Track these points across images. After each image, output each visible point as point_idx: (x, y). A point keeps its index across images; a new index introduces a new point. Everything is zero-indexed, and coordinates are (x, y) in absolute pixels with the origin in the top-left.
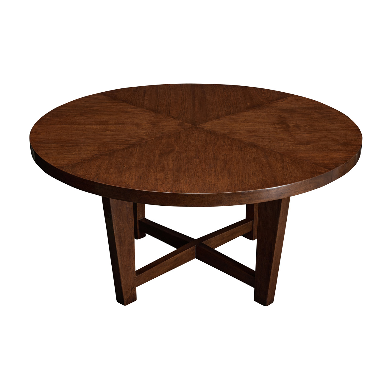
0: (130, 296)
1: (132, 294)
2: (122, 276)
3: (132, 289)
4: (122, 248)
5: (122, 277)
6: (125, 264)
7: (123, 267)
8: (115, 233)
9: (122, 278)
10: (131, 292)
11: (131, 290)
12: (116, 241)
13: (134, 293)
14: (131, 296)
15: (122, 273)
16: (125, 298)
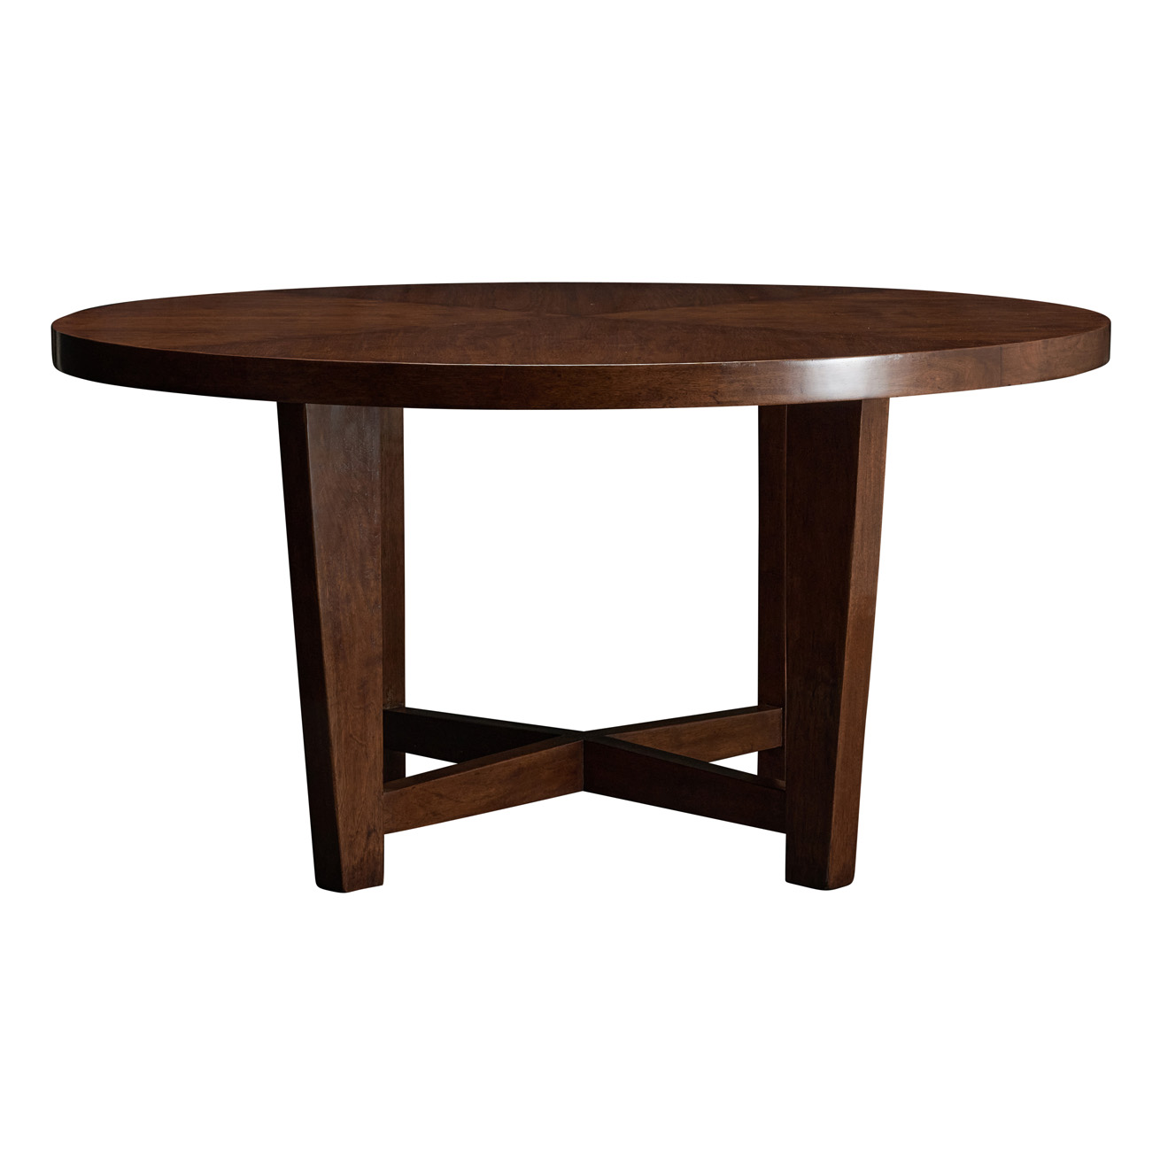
0: (362, 860)
1: (369, 853)
2: (340, 772)
3: (369, 834)
4: (341, 667)
5: (340, 777)
6: (351, 732)
7: (343, 740)
8: (321, 605)
9: (337, 778)
10: (367, 845)
11: (368, 838)
12: (323, 638)
13: (374, 850)
14: (365, 859)
15: (339, 761)
16: (347, 860)
